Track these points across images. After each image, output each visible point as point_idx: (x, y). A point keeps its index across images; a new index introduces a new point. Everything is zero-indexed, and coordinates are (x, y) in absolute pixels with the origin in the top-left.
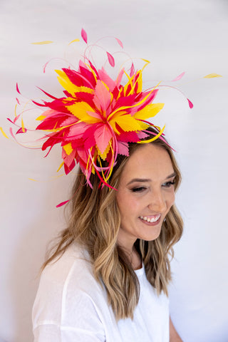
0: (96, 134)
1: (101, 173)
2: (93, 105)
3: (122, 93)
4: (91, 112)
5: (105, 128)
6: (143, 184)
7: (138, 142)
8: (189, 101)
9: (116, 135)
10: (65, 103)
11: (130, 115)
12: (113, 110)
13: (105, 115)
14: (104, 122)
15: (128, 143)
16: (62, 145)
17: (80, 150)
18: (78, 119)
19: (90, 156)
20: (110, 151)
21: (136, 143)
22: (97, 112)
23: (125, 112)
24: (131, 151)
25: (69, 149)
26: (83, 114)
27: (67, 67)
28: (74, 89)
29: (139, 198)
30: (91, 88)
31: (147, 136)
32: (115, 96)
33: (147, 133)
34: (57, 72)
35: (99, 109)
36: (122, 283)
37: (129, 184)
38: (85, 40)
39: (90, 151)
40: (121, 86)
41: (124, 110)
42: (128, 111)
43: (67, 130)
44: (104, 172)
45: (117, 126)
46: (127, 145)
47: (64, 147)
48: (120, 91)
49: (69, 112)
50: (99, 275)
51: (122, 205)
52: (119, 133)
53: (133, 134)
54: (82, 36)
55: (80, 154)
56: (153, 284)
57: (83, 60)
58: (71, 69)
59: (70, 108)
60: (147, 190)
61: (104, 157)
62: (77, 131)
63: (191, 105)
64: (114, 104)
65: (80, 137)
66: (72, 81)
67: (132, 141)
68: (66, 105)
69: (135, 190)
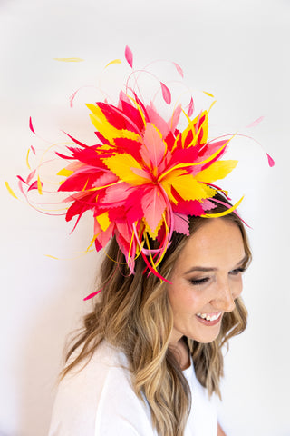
0: (144, 202)
1: (148, 257)
2: (139, 159)
3: (179, 142)
4: (136, 169)
5: (156, 192)
6: (205, 274)
7: (202, 216)
8: (269, 157)
9: (172, 204)
10: (99, 153)
11: (191, 176)
12: (167, 167)
13: (155, 174)
14: (154, 183)
15: (189, 216)
16: (95, 216)
17: (120, 222)
18: (118, 179)
19: (135, 232)
20: (163, 227)
21: (199, 217)
22: (146, 169)
23: (185, 171)
24: (192, 228)
25: (104, 220)
26: (125, 170)
27: (103, 101)
28: (112, 133)
29: (199, 293)
30: (136, 132)
31: (213, 206)
32: (170, 146)
33: (213, 202)
34: (89, 106)
35: (149, 165)
36: (170, 399)
37: (186, 273)
38: (130, 62)
39: (135, 225)
40: (177, 132)
41: (183, 168)
42: (189, 170)
43: (102, 193)
44: (153, 256)
45: (174, 191)
46: (187, 219)
47: (97, 218)
48: (177, 139)
49: (105, 167)
50: (142, 391)
51: (175, 299)
52: (176, 202)
53: (196, 203)
54: (126, 56)
55: (121, 228)
56: (204, 385)
57: (124, 91)
58: (109, 103)
59: (107, 161)
60: (210, 281)
61: (154, 235)
62: (116, 195)
63: (271, 163)
64: (169, 158)
65: (120, 204)
66: (109, 121)
67: (193, 213)
68: (102, 156)
69: (195, 281)
